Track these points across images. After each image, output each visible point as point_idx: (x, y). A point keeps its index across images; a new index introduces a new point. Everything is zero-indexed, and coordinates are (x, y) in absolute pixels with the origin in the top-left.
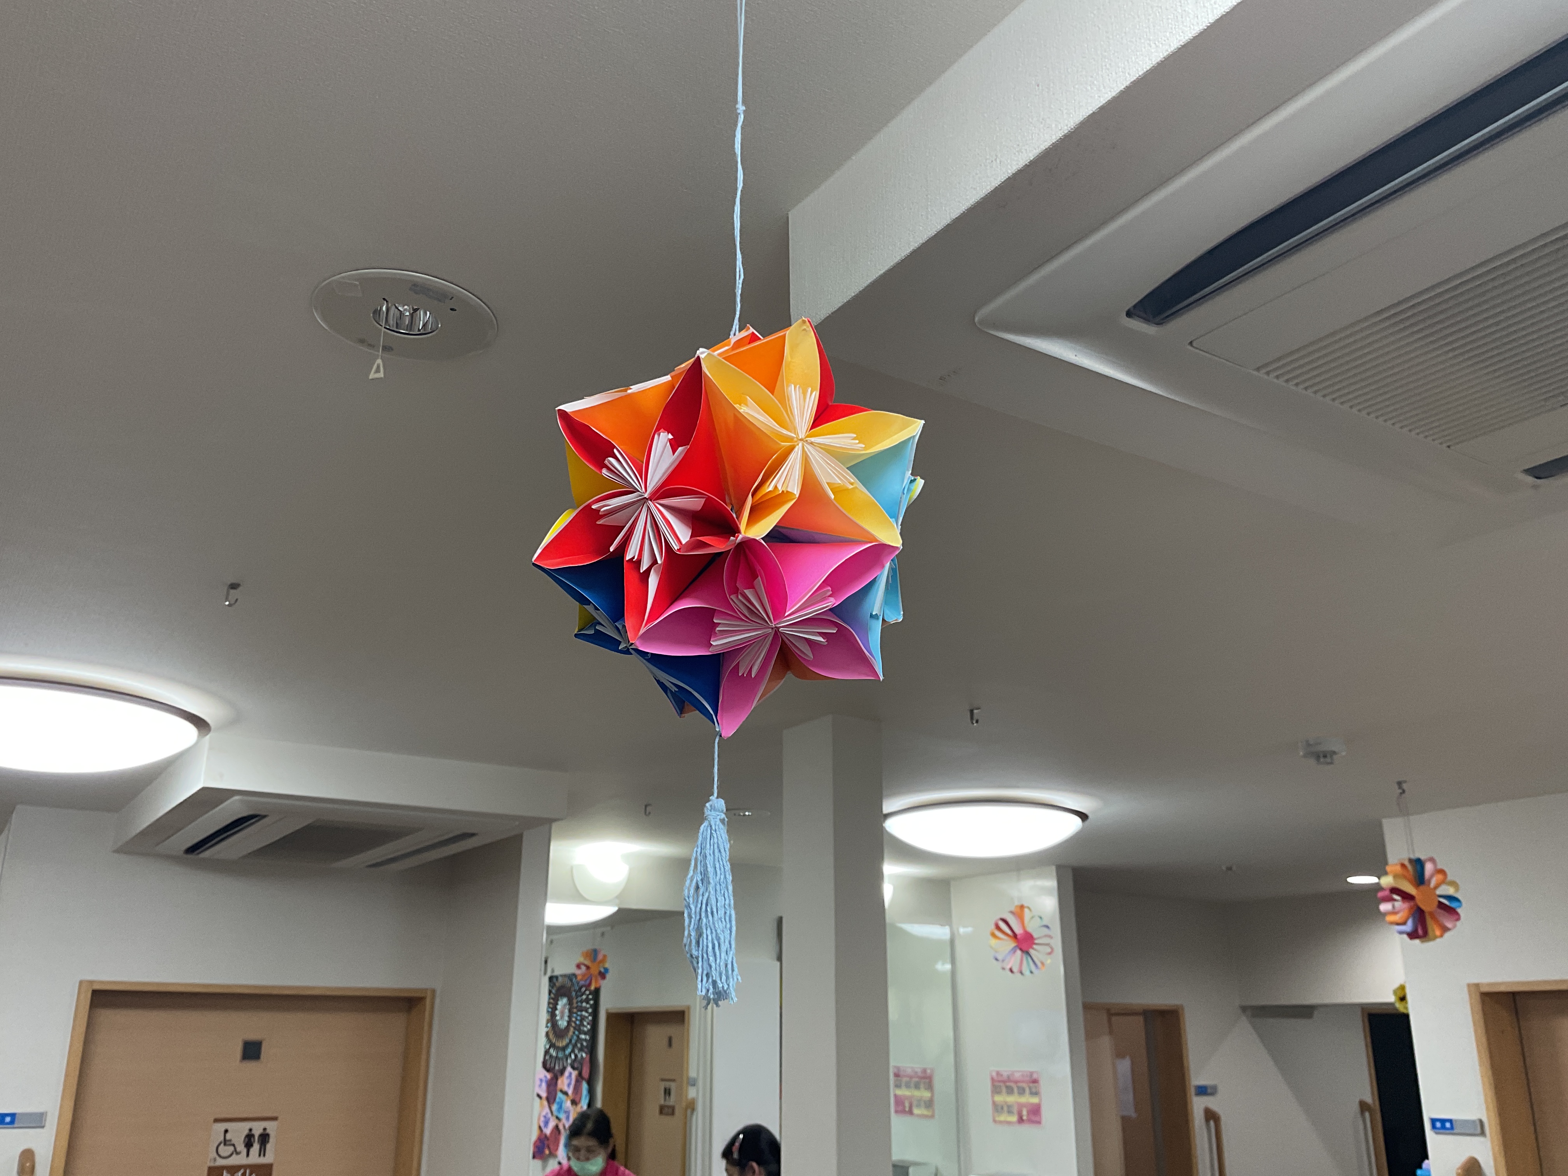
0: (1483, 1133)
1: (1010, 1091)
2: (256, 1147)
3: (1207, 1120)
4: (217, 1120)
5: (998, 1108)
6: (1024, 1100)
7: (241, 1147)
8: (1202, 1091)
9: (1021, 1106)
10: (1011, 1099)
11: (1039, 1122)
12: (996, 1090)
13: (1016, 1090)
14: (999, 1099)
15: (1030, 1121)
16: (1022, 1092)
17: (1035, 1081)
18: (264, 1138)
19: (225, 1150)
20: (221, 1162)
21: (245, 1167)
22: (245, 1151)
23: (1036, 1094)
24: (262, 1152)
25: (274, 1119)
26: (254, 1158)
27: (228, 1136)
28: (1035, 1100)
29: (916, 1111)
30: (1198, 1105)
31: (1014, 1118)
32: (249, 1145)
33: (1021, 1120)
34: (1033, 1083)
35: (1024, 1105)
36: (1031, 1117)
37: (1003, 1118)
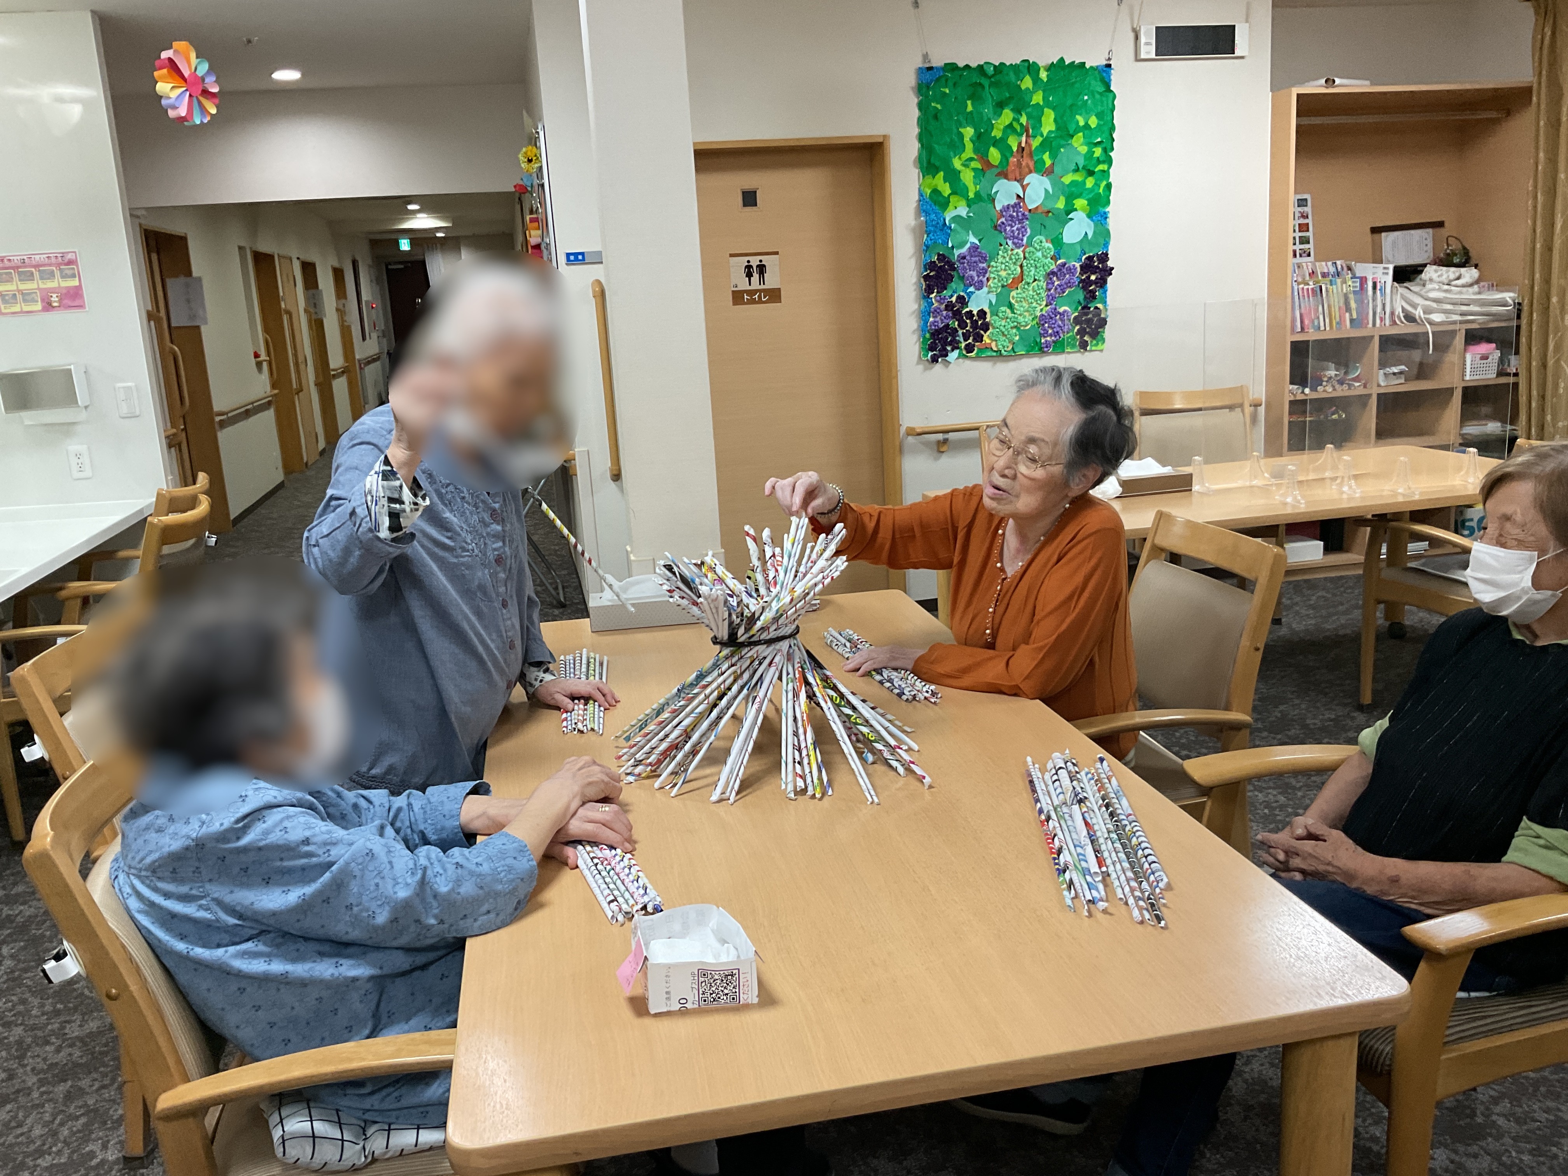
1: (26, 277)
6: (51, 284)
9: (47, 291)
10: (29, 286)
11: (81, 307)
15: (66, 306)
16: (47, 276)
17: (70, 262)
23: (74, 276)
28: (75, 283)
31: (39, 306)
34: (68, 263)
35: (53, 290)
36: (67, 302)
37: (17, 308)
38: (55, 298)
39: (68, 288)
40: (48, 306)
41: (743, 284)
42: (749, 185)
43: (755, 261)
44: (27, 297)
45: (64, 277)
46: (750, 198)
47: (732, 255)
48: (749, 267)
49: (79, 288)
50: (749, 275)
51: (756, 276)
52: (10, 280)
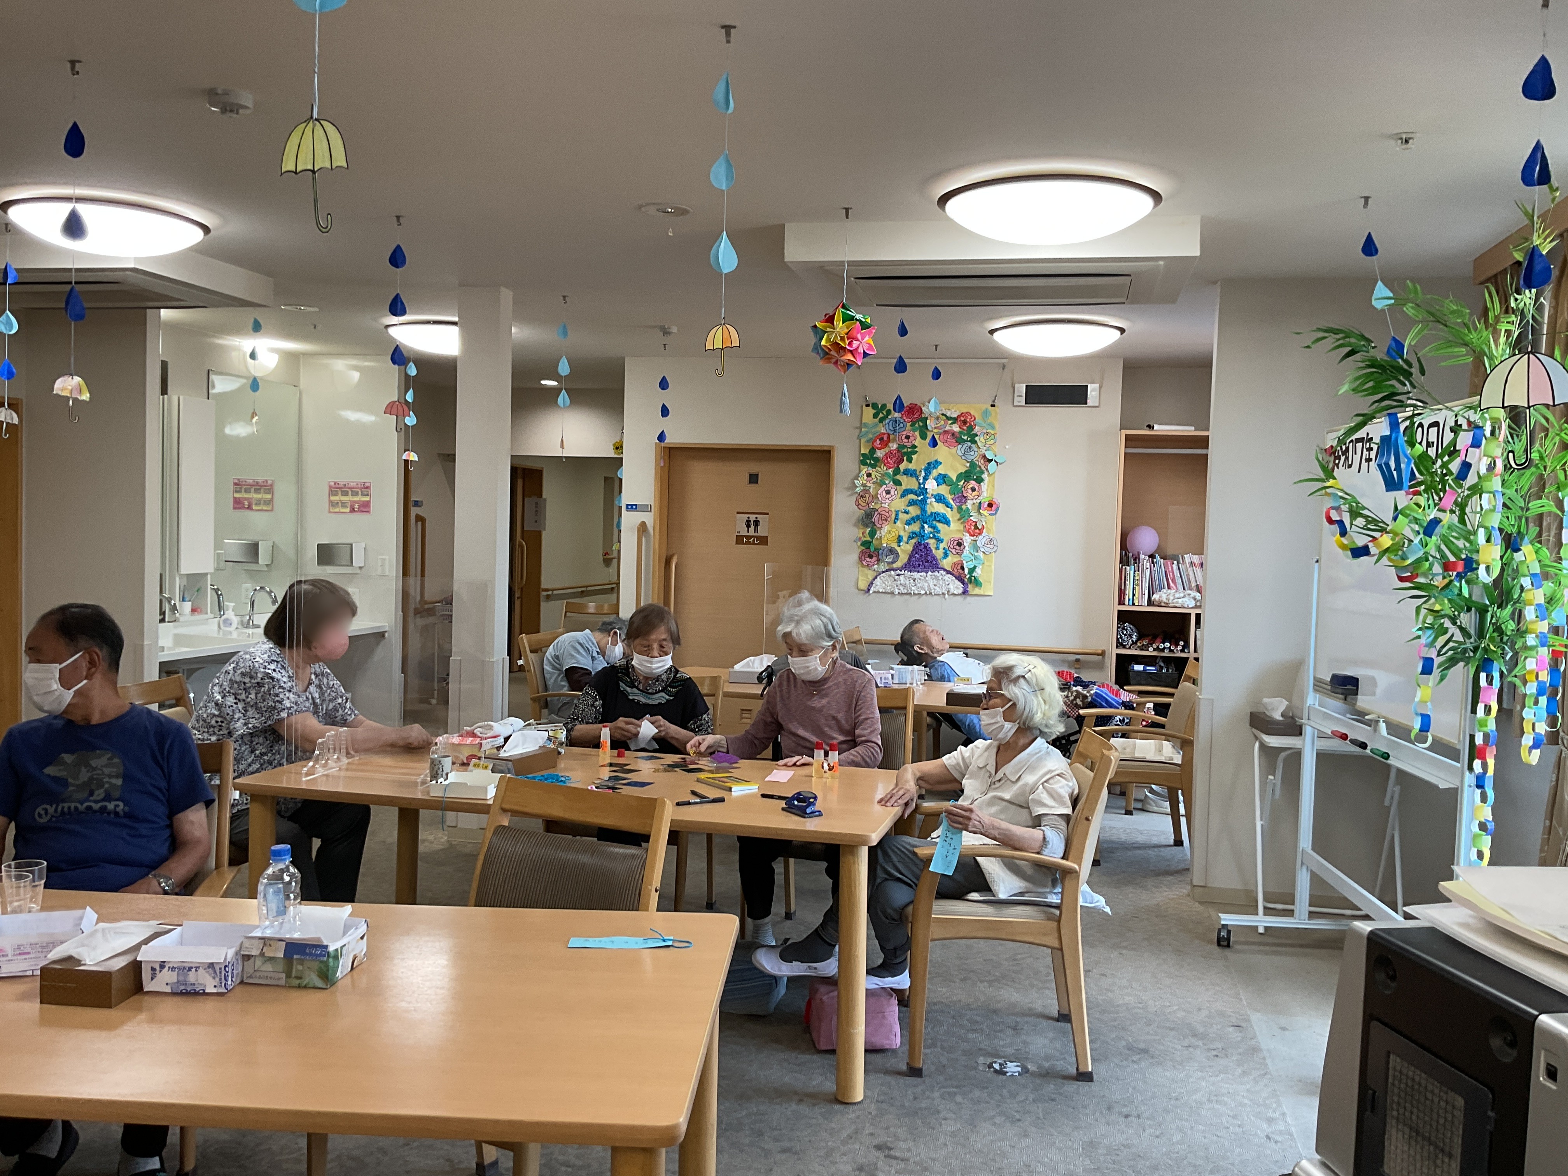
0: (650, 510)
1: (345, 493)
3: (416, 522)
5: (333, 504)
6: (356, 499)
8: (417, 504)
9: (353, 502)
10: (346, 498)
11: (368, 512)
12: (332, 493)
13: (350, 493)
14: (332, 498)
15: (360, 511)
16: (355, 494)
17: (367, 488)
23: (367, 495)
28: (367, 499)
29: (254, 507)
31: (348, 510)
34: (365, 489)
35: (356, 502)
36: (362, 509)
37: (337, 510)
38: (356, 506)
39: (364, 501)
40: (353, 510)
41: (744, 532)
42: (754, 470)
43: (753, 518)
44: (344, 504)
45: (363, 495)
46: (754, 479)
47: (738, 513)
48: (748, 521)
49: (369, 502)
50: (748, 526)
51: (752, 527)
52: (336, 495)
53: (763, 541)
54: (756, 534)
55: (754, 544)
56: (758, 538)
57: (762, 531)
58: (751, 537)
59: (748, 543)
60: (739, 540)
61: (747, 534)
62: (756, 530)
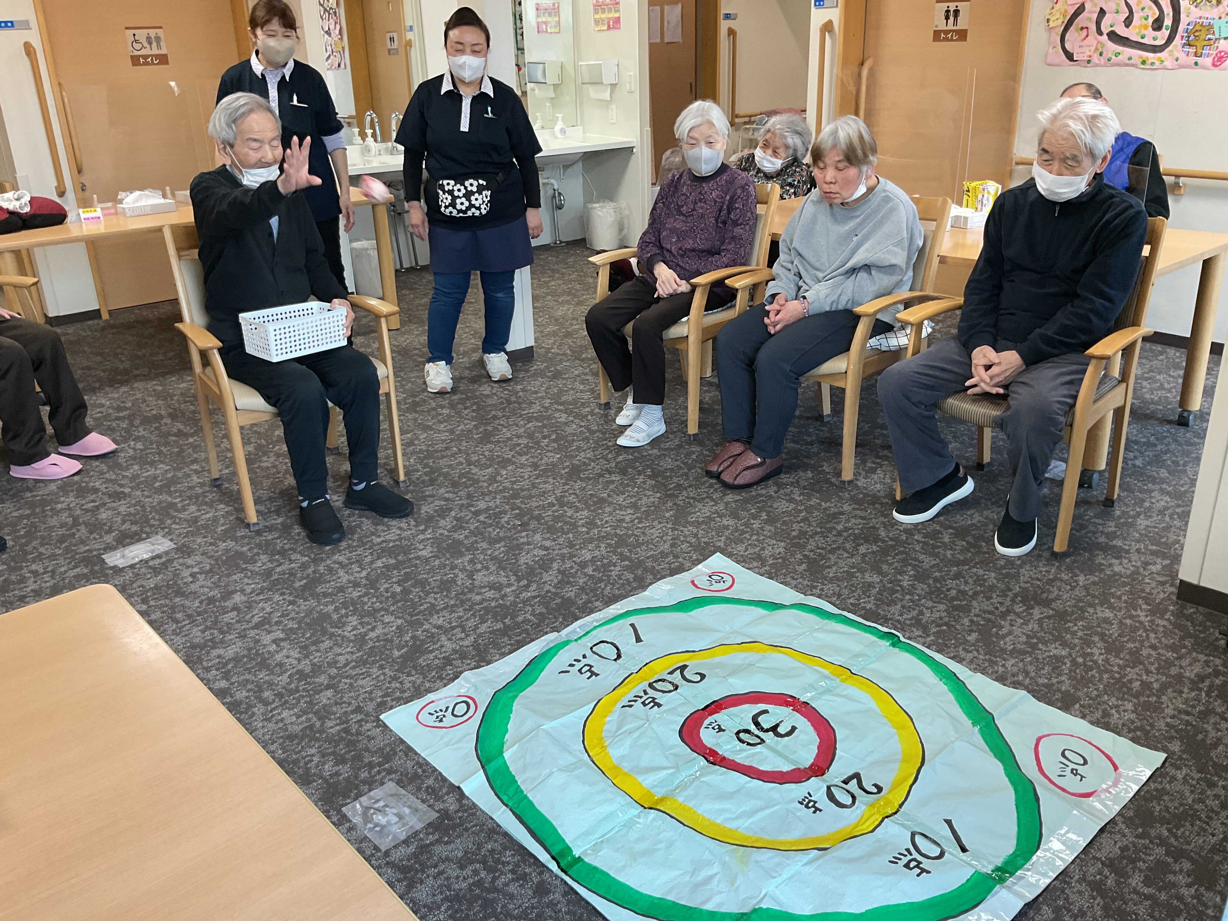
0: (837, 6)
1: (603, 11)
2: (154, 45)
3: (729, 35)
4: (126, 28)
5: (596, 23)
6: (611, 15)
7: (146, 44)
8: (727, 16)
9: (609, 19)
10: (604, 16)
11: (619, 28)
12: (596, 12)
13: (607, 10)
14: (597, 16)
15: (614, 28)
16: (610, 11)
18: (158, 39)
19: (137, 46)
20: (136, 53)
21: (152, 56)
22: (148, 46)
23: (618, 11)
24: (159, 47)
25: (161, 28)
26: (155, 51)
27: (136, 38)
28: (617, 15)
29: (549, 31)
30: (724, 26)
31: (606, 28)
32: (150, 43)
33: (609, 28)
34: (617, 4)
35: (611, 19)
36: (615, 25)
37: (600, 28)
38: (611, 23)
39: (616, 18)
43: (952, 6)
44: (603, 22)
45: (615, 11)
47: (937, 2)
48: (948, 11)
49: (619, 18)
50: (947, 18)
51: (952, 18)
52: (598, 13)
53: (962, 35)
54: (955, 28)
55: (952, 40)
56: (957, 32)
57: (962, 23)
58: (950, 31)
59: (946, 39)
60: (937, 35)
61: (945, 28)
62: (955, 23)
